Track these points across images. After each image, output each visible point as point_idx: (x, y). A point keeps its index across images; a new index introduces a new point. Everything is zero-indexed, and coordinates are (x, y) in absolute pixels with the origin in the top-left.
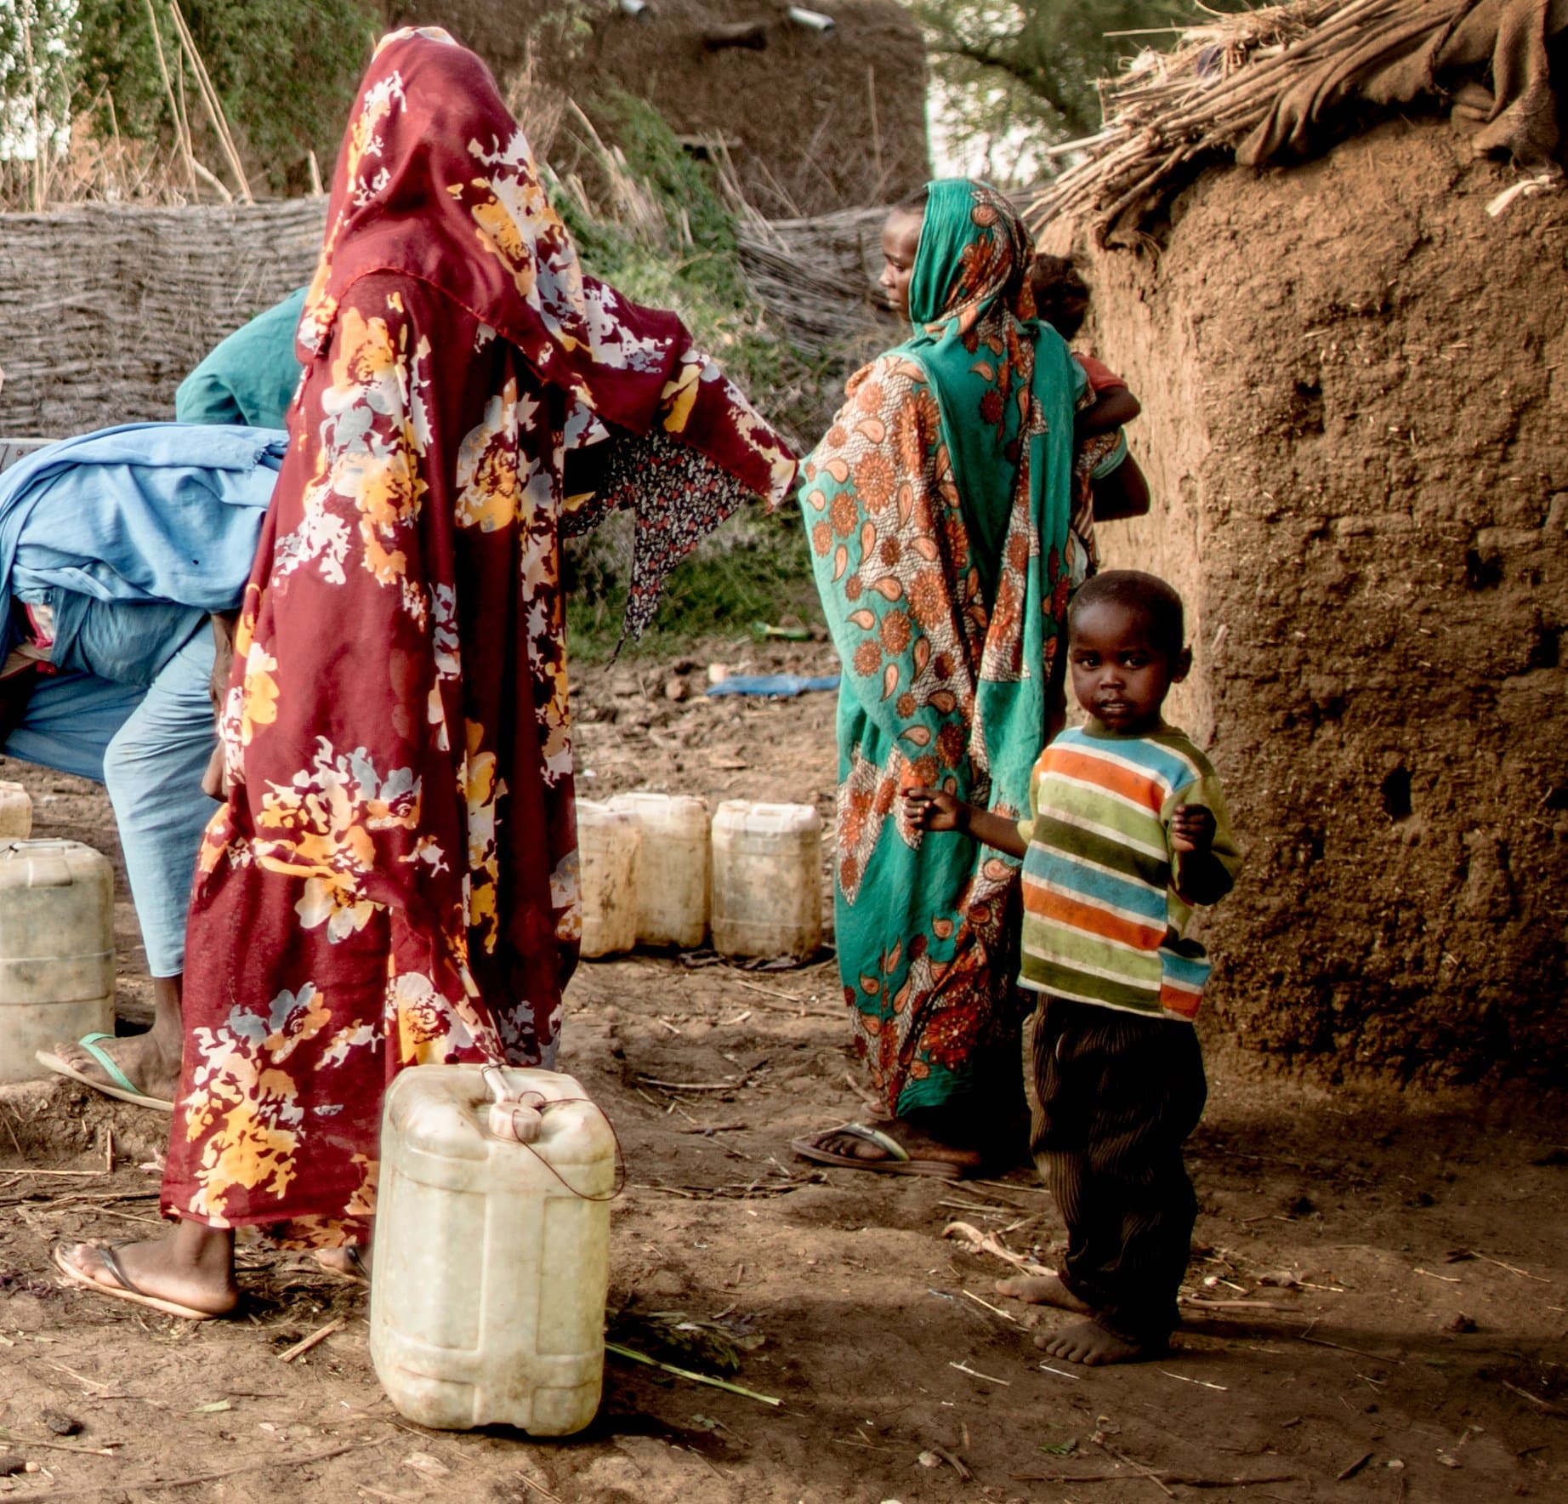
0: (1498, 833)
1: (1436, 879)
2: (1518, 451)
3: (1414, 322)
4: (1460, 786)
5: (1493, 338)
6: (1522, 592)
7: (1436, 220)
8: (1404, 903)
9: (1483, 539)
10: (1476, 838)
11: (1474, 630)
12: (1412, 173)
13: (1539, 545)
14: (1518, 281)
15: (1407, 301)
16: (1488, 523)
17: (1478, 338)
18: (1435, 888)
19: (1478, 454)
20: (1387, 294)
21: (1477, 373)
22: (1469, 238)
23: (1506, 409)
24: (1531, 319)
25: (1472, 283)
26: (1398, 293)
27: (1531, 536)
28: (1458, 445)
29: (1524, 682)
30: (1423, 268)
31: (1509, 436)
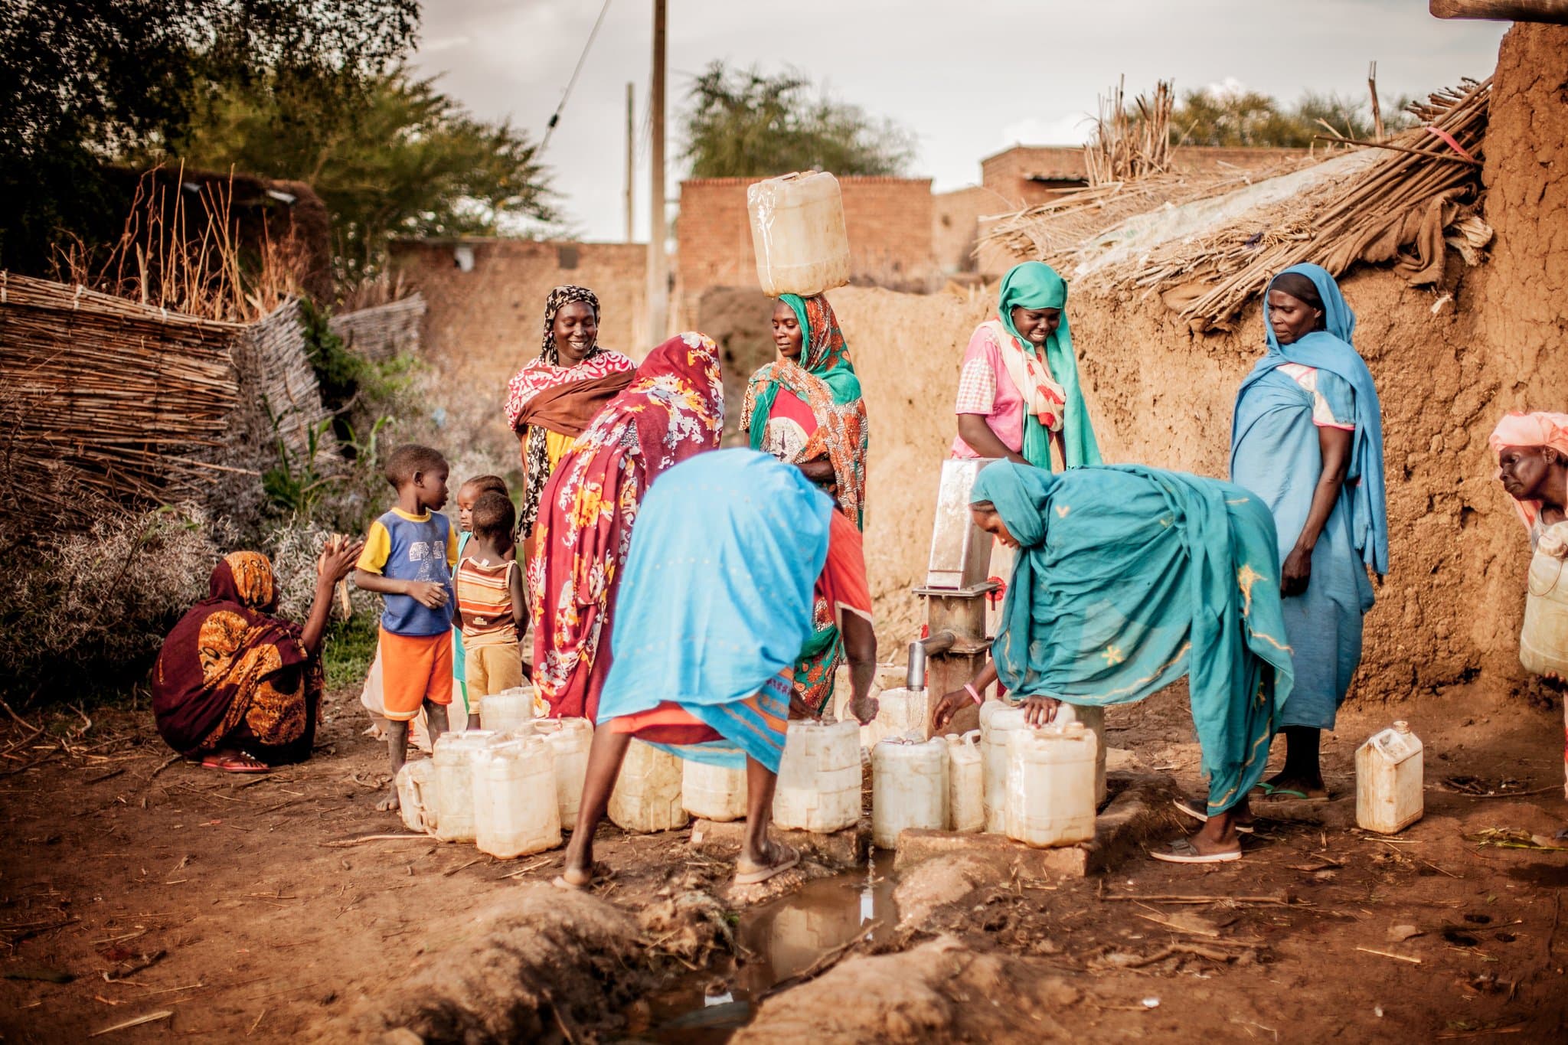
0: (1416, 588)
1: (1395, 612)
2: (1422, 418)
3: (1389, 361)
4: (1404, 569)
5: (1417, 367)
6: (1424, 480)
7: (1396, 315)
8: (1385, 625)
9: (1411, 458)
10: (1410, 591)
11: (1408, 499)
12: (1384, 295)
13: (1429, 459)
14: (1426, 343)
15: (1388, 352)
16: (1412, 451)
17: (1411, 368)
18: (1396, 616)
19: (1409, 421)
20: (1381, 349)
21: (1411, 384)
22: (1408, 324)
23: (1420, 399)
24: (1430, 359)
25: (1410, 343)
26: (1385, 349)
27: (1425, 455)
28: (1403, 416)
29: (1424, 520)
30: (1392, 339)
31: (1419, 412)
